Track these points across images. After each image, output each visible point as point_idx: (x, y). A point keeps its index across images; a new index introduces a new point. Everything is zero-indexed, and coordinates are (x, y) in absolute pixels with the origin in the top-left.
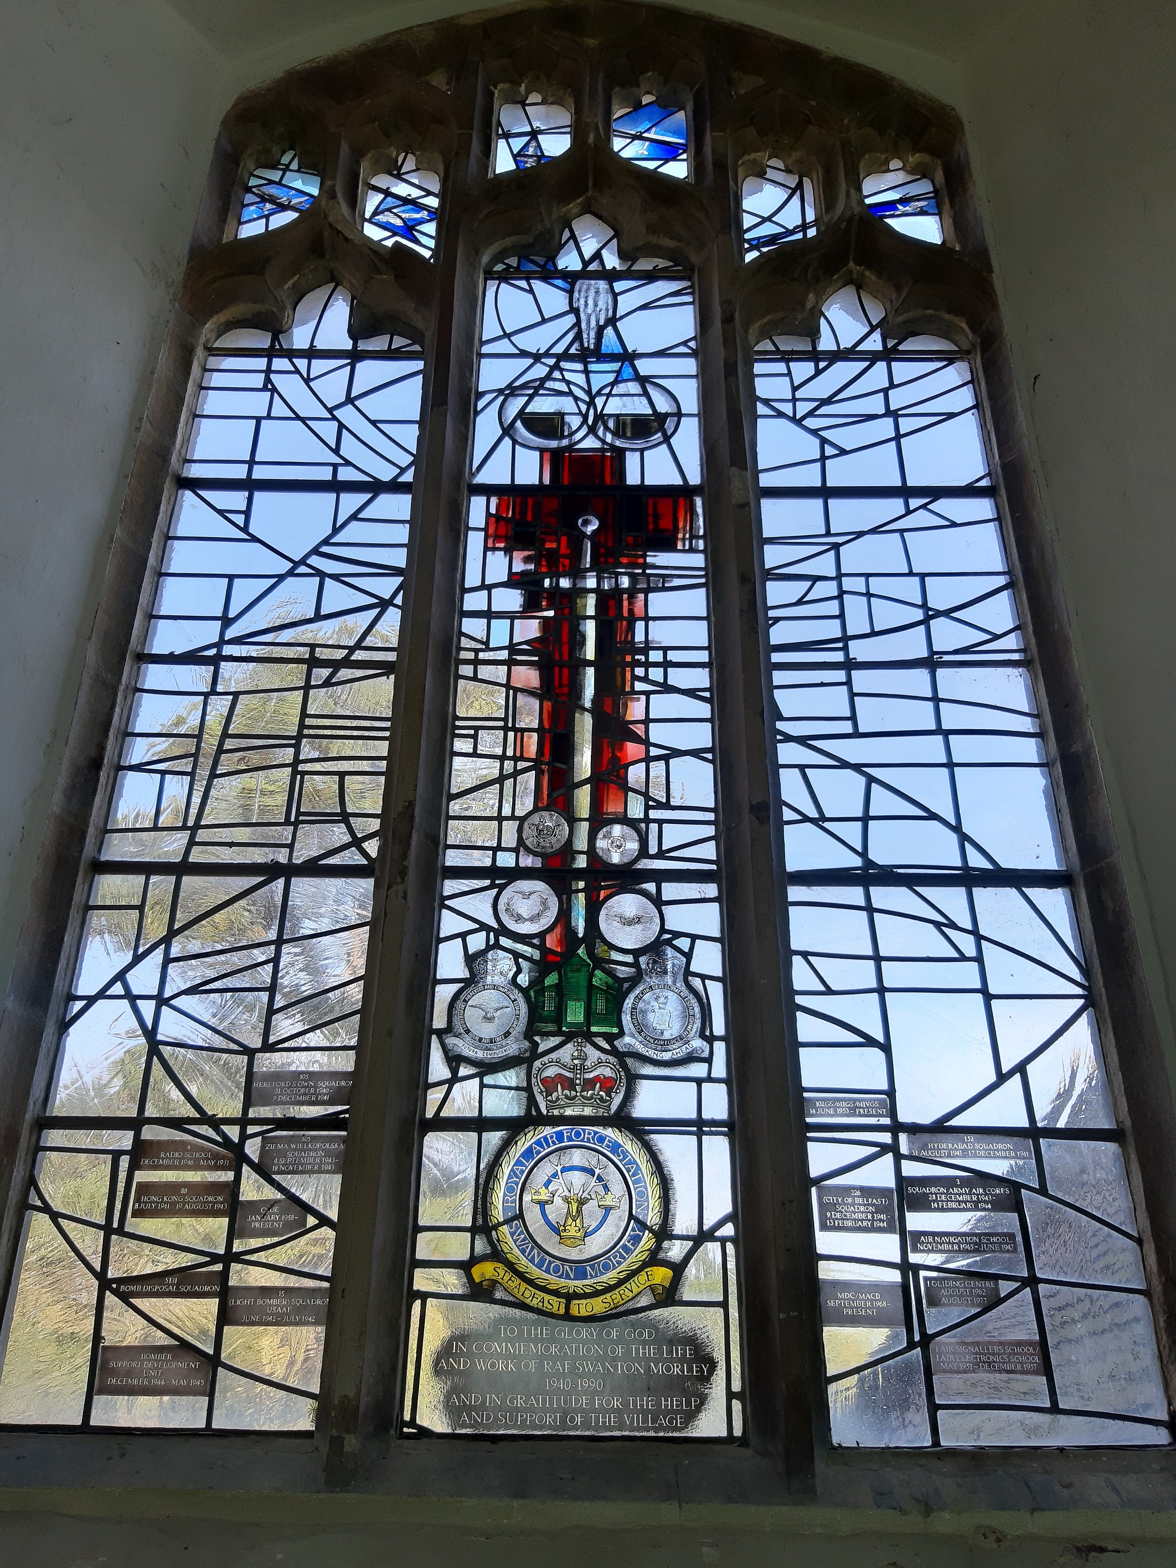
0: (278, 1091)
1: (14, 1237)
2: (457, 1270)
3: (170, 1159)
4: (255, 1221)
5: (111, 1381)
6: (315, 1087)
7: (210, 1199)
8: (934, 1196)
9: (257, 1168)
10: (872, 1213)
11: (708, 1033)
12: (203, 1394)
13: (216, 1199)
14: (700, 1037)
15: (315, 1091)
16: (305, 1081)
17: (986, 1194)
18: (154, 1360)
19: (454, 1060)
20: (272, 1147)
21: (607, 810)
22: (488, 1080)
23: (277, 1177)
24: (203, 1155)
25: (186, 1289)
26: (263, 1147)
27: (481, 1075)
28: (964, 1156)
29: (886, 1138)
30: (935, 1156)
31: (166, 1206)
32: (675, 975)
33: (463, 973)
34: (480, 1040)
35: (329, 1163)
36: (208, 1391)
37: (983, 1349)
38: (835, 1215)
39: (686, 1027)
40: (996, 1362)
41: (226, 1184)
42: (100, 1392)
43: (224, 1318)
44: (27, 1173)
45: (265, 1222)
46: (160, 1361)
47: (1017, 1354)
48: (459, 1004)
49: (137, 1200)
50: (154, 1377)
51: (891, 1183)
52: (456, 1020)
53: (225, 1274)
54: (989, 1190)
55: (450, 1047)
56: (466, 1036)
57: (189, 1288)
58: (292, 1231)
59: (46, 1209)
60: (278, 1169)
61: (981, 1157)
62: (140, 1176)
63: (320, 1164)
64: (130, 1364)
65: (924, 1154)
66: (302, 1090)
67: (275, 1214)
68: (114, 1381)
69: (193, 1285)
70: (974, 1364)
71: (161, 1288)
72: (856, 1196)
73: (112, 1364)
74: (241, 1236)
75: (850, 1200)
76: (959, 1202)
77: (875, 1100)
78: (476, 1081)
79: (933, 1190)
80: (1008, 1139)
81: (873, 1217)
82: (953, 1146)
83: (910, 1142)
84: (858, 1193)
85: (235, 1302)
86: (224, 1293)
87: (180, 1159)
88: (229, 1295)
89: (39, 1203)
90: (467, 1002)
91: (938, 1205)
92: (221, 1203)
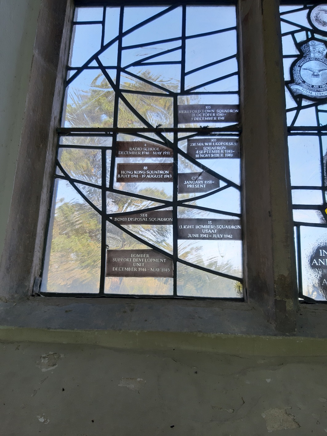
0: (194, 115)
1: (50, 192)
2: (316, 211)
3: (135, 151)
4: (189, 184)
5: (114, 269)
6: (216, 113)
7: (161, 172)
9: (187, 156)
12: (170, 276)
13: (164, 172)
15: (216, 115)
16: (209, 109)
18: (139, 257)
19: (298, 98)
20: (194, 144)
22: (320, 107)
23: (199, 161)
24: (154, 149)
25: (153, 219)
26: (189, 145)
27: (316, 105)
31: (136, 176)
33: (295, 52)
34: (313, 86)
35: (230, 153)
36: (173, 275)
41: (170, 165)
42: (109, 275)
43: (177, 235)
44: (54, 158)
45: (195, 184)
46: (142, 258)
48: (297, 68)
49: (119, 173)
50: (140, 267)
52: (295, 77)
53: (175, 212)
55: (294, 90)
56: (303, 84)
57: (155, 219)
58: (212, 189)
59: (66, 177)
60: (199, 156)
62: (118, 160)
63: (224, 154)
64: (125, 260)
66: (208, 115)
67: (200, 180)
68: (116, 269)
69: (156, 217)
71: (139, 219)
73: (114, 260)
74: (181, 192)
78: (313, 108)
85: (183, 227)
86: (176, 222)
87: (141, 151)
88: (179, 223)
89: (62, 175)
90: (301, 67)
92: (168, 174)
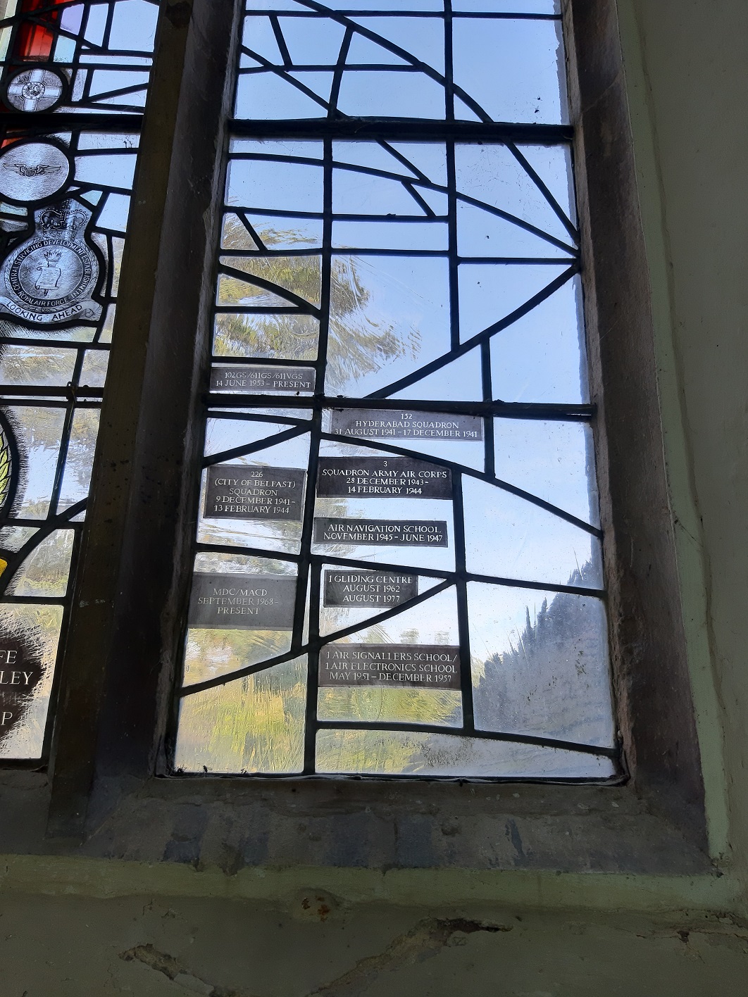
8: (353, 480)
10: (274, 497)
11: (103, 294)
14: (93, 297)
17: (418, 478)
21: (29, 53)
28: (398, 436)
29: (306, 414)
30: (362, 436)
32: (74, 229)
37: (386, 656)
38: (226, 499)
39: (78, 287)
40: (401, 672)
47: (429, 662)
51: (303, 464)
54: (422, 474)
61: (418, 436)
65: (350, 433)
70: (372, 673)
72: (257, 479)
75: (248, 483)
76: (383, 486)
77: (298, 372)
79: (353, 472)
80: (454, 417)
81: (274, 502)
82: (385, 424)
83: (335, 419)
84: (260, 475)
91: (357, 489)
